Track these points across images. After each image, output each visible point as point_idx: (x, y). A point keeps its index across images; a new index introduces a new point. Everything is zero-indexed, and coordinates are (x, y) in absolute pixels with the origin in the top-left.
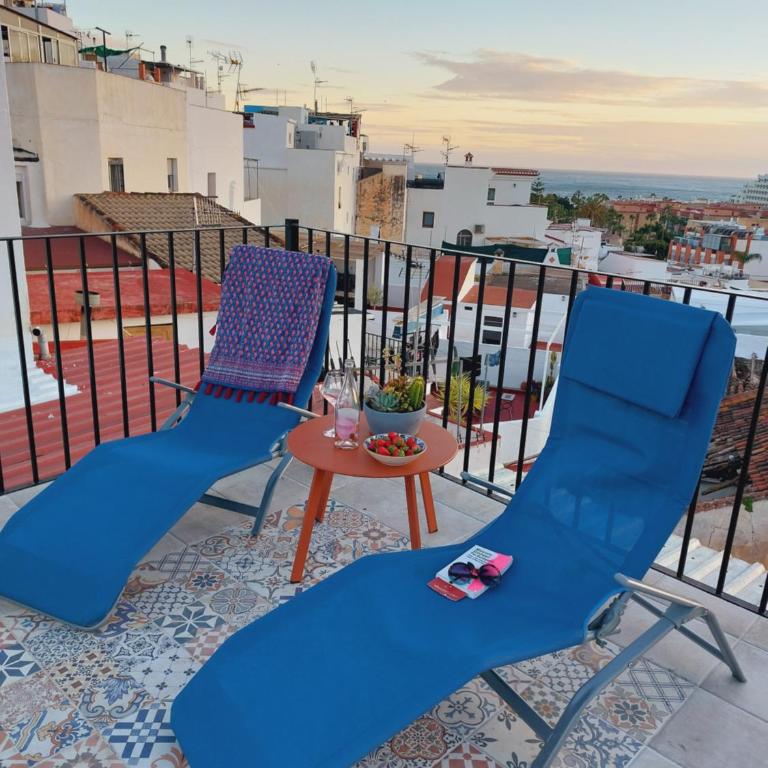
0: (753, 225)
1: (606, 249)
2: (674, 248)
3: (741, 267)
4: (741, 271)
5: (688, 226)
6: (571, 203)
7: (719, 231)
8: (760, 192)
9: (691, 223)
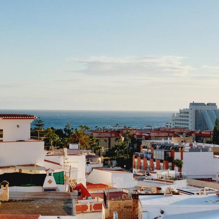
0: (182, 142)
1: (91, 166)
2: (136, 160)
3: (180, 170)
4: (181, 174)
5: (142, 145)
6: (64, 132)
7: (162, 147)
8: (182, 120)
9: (144, 143)
